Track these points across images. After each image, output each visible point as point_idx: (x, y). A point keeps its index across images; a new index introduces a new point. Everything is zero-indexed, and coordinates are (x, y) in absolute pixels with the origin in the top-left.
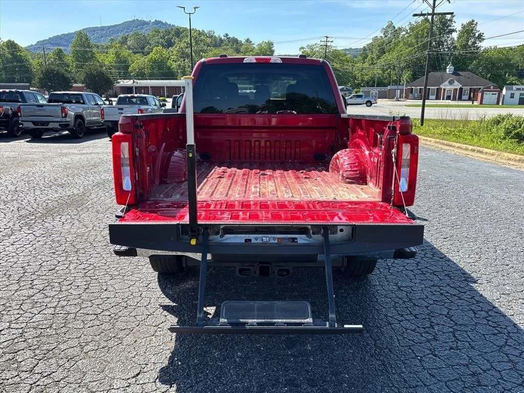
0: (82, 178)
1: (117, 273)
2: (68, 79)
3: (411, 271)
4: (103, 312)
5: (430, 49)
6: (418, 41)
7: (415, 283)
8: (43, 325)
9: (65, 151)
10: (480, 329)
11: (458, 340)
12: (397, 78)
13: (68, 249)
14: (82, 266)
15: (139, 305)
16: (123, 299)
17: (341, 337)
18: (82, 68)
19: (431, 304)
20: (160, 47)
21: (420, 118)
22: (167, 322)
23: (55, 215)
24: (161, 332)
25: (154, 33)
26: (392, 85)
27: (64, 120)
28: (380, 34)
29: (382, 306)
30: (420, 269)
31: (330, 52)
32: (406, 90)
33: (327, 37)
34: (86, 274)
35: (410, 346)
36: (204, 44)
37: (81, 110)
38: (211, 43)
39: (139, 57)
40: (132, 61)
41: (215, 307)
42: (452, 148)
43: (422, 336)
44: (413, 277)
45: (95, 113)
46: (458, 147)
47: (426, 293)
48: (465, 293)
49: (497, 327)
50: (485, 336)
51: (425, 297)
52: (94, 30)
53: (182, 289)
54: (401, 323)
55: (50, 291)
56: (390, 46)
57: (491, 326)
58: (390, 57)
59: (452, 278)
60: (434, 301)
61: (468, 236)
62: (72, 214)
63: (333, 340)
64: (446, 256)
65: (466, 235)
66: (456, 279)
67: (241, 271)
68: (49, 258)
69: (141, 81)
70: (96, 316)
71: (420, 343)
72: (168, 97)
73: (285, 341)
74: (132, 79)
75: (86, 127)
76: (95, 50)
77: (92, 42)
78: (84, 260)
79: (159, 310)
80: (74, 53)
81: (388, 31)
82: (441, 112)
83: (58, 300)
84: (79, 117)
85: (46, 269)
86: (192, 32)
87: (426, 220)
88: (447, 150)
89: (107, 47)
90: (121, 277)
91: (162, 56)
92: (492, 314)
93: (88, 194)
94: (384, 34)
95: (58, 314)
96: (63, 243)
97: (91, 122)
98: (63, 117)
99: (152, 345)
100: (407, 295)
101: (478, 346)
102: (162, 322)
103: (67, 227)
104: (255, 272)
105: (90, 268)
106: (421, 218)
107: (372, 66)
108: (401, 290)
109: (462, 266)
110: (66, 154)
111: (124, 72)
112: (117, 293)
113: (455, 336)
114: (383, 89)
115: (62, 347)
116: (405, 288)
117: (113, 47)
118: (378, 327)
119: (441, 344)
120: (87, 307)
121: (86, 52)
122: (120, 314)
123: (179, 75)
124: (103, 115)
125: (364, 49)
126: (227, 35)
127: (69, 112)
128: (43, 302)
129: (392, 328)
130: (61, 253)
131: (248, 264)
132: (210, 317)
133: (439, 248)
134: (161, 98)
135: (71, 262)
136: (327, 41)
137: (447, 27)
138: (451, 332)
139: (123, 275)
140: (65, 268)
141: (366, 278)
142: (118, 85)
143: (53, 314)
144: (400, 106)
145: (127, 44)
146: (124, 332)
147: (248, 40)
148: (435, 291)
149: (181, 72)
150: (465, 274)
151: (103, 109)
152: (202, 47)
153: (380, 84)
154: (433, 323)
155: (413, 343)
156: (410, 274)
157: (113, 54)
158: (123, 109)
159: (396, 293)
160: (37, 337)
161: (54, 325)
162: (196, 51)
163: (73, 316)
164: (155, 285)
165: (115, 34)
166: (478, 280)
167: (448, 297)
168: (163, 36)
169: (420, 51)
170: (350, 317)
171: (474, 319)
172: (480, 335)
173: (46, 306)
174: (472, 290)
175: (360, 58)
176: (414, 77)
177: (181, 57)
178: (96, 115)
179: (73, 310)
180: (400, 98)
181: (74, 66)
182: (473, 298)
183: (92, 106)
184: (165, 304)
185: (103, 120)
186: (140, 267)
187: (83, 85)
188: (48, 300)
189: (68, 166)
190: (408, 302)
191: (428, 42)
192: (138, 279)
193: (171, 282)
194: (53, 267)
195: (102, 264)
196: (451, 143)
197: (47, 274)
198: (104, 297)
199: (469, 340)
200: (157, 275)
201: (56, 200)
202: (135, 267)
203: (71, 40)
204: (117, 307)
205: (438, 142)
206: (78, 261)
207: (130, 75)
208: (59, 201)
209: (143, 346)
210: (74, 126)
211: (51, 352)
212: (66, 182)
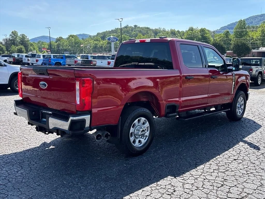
52: (256, 17)
76: (248, 30)
80: (235, 33)
142: (256, 51)
187: (232, 51)
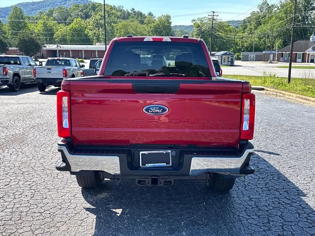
0: (21, 122)
1: (53, 188)
2: (5, 43)
3: (261, 188)
4: (45, 211)
5: (294, 23)
6: (287, 16)
7: (262, 196)
8: (5, 218)
9: (6, 101)
10: (301, 224)
11: (285, 230)
12: (271, 44)
13: (17, 172)
14: (28, 183)
15: (69, 207)
16: (58, 204)
17: (206, 228)
18: (16, 35)
19: (270, 209)
20: (80, 19)
21: (288, 77)
22: (89, 218)
23: (4, 148)
24: (85, 224)
25: (75, 7)
26: (267, 50)
27: (5, 77)
28: (256, 10)
29: (236, 210)
30: (267, 187)
31: (216, 23)
32: (277, 54)
33: (214, 12)
34: (31, 188)
35: (251, 234)
36: (115, 17)
37: (17, 70)
38: (120, 15)
39: (62, 27)
40: (56, 29)
41: (122, 210)
42: (308, 102)
43: (261, 228)
44: (261, 192)
45: (28, 72)
46: (313, 101)
47: (268, 202)
48: (295, 202)
49: (313, 223)
50: (303, 228)
51: (268, 204)
52: (26, 5)
53: (99, 198)
54: (248, 220)
55: (7, 198)
56: (265, 19)
57: (308, 222)
58: (265, 28)
59: (289, 193)
60: (273, 207)
61: (307, 166)
62: (16, 148)
63: (201, 229)
64: (288, 179)
65: (305, 165)
66: (292, 194)
67: (139, 182)
68: (4, 178)
69: (64, 46)
70: (40, 214)
71: (259, 232)
72: (85, 59)
73: (168, 230)
74: (56, 44)
75: (21, 83)
77: (25, 14)
78: (29, 179)
79: (83, 210)
80: (10, 23)
81: (263, 7)
82: (305, 73)
83: (13, 204)
84: (16, 75)
85: (3, 184)
86: (106, 7)
87: (278, 155)
88: (304, 103)
89: (37, 18)
90: (56, 190)
91: (81, 26)
92: (311, 216)
93: (27, 134)
94: (260, 9)
95: (15, 212)
96: (13, 168)
97: (25, 79)
98: (4, 75)
99: (79, 231)
100: (255, 204)
101: (297, 234)
102: (86, 218)
103: (14, 157)
104: (148, 183)
105: (33, 184)
106: (275, 153)
107: (250, 35)
108: (252, 200)
109: (298, 186)
110: (7, 104)
111: (50, 39)
112: (53, 200)
113: (282, 228)
114: (259, 53)
115: (20, 231)
116: (255, 199)
117: (41, 18)
118: (232, 223)
119: (273, 233)
120: (34, 208)
121: (20, 23)
122: (57, 213)
123: (95, 41)
124: (35, 73)
125: (244, 21)
126: (133, 9)
127: (9, 71)
128: (4, 205)
129: (242, 223)
130: (12, 174)
131: (144, 177)
132: (118, 215)
133: (284, 174)
134: (80, 60)
135: (19, 180)
136: (213, 16)
137: (311, 5)
138: (281, 226)
139: (57, 188)
140: (16, 184)
141: (228, 192)
142: (45, 49)
143: (11, 212)
144: (273, 67)
145: (52, 16)
146: (60, 223)
147: (150, 14)
148: (276, 201)
149: (96, 39)
150: (299, 191)
151: (35, 69)
152: (113, 19)
153: (257, 49)
154: (270, 220)
155: (254, 232)
156: (260, 190)
157: (41, 24)
158: (51, 69)
159: (248, 202)
160: (2, 225)
161: (13, 218)
162: (108, 22)
163: (25, 213)
164: (80, 195)
165: (43, 8)
166: (307, 195)
167: (283, 205)
168: (82, 9)
169: (289, 23)
170: (214, 216)
171: (298, 218)
172: (300, 227)
173: (6, 207)
174: (301, 200)
175: (241, 28)
176: (285, 44)
177: (96, 27)
178: (29, 73)
179: (25, 210)
180: (273, 61)
181: (10, 33)
182: (300, 205)
183: (26, 67)
184: (87, 207)
185: (35, 77)
186: (68, 184)
187: (18, 49)
188: (7, 203)
189: (10, 113)
190: (255, 208)
191: (292, 17)
192: (67, 191)
193: (91, 194)
194: (8, 183)
195: (42, 182)
196: (308, 98)
197: (4, 188)
198: (45, 202)
199: (292, 230)
200: (81, 189)
201: (3, 138)
202: (65, 184)
203: (7, 13)
204: (54, 208)
205: (298, 97)
206: (24, 180)
207: (55, 41)
208: (6, 139)
209: (73, 231)
210: (12, 82)
211: (13, 234)
212: (9, 125)
